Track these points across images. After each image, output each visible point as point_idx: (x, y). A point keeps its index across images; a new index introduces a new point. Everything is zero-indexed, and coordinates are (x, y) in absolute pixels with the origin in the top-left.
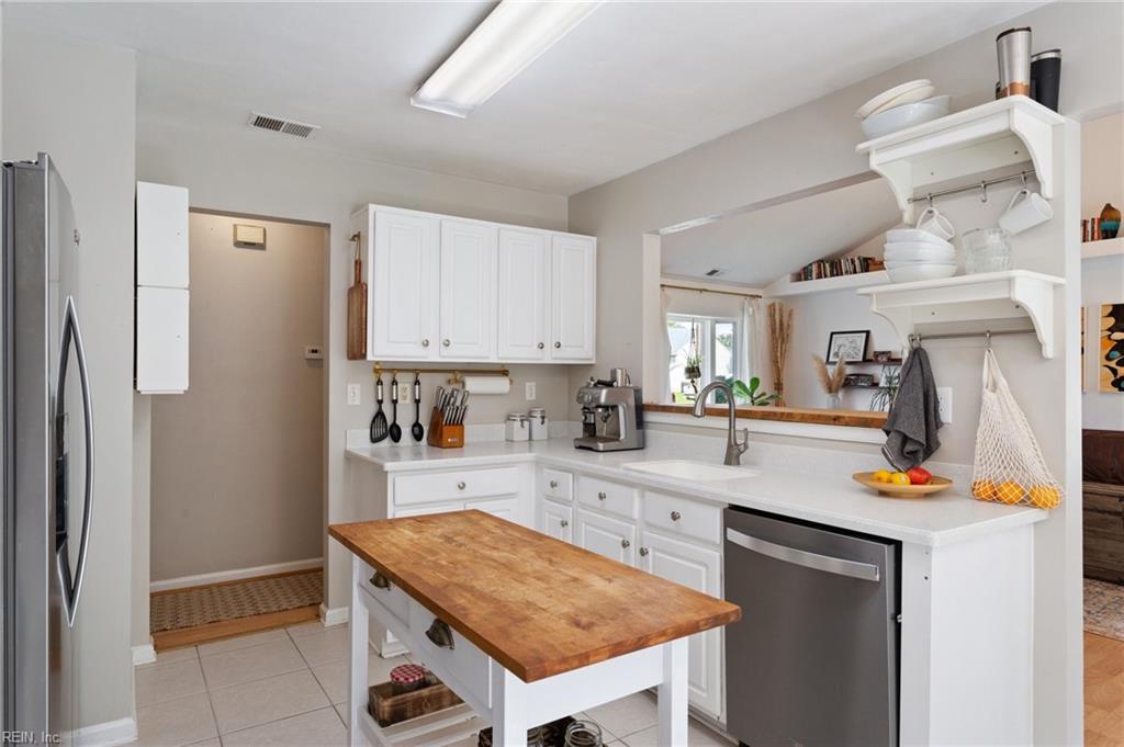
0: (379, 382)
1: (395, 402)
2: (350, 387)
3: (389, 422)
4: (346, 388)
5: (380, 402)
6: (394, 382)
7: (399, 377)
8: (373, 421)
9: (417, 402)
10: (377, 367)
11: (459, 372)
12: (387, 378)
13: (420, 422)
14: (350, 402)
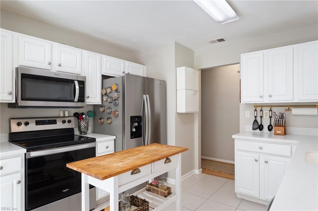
0: (256, 110)
1: (261, 117)
2: (246, 112)
3: (260, 124)
4: (245, 112)
5: (256, 117)
6: (261, 110)
7: (264, 109)
8: (254, 123)
9: (271, 117)
10: (256, 105)
11: (289, 106)
12: (259, 109)
13: (271, 124)
14: (246, 116)
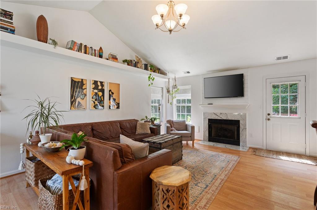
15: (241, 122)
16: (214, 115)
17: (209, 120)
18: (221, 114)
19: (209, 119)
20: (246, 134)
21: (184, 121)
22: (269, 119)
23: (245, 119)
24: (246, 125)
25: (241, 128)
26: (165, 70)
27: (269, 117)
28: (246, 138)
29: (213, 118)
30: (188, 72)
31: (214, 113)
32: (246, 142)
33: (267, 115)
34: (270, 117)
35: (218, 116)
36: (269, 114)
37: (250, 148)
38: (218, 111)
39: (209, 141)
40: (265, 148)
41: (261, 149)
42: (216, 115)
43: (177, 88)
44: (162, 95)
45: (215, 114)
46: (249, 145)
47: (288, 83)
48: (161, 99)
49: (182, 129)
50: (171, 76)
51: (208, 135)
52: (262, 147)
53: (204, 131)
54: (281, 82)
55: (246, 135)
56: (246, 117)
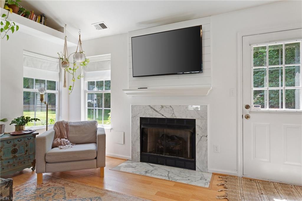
15: (197, 123)
16: (151, 110)
17: (142, 119)
18: (162, 107)
19: (140, 118)
20: (207, 146)
21: (94, 124)
22: (247, 117)
23: (204, 117)
24: (206, 129)
25: (198, 134)
26: (57, 19)
27: (247, 111)
28: (206, 155)
29: (148, 116)
30: (103, 26)
31: (149, 106)
32: (207, 162)
33: (244, 108)
34: (250, 112)
35: (156, 111)
36: (247, 107)
37: (214, 174)
38: (157, 103)
39: (141, 161)
40: (240, 174)
41: (235, 177)
42: (154, 110)
43: (81, 57)
44: (59, 73)
45: (151, 108)
46: (212, 169)
47: (283, 43)
48: (56, 80)
49: (86, 140)
50: (71, 32)
51: (139, 150)
52: (236, 172)
53: (132, 142)
54: (270, 42)
55: (207, 149)
56: (207, 113)
